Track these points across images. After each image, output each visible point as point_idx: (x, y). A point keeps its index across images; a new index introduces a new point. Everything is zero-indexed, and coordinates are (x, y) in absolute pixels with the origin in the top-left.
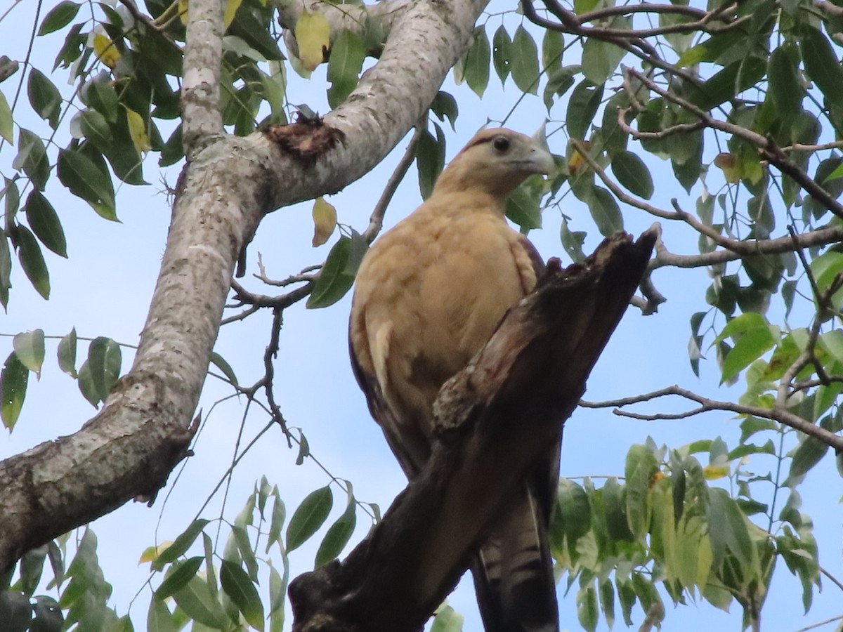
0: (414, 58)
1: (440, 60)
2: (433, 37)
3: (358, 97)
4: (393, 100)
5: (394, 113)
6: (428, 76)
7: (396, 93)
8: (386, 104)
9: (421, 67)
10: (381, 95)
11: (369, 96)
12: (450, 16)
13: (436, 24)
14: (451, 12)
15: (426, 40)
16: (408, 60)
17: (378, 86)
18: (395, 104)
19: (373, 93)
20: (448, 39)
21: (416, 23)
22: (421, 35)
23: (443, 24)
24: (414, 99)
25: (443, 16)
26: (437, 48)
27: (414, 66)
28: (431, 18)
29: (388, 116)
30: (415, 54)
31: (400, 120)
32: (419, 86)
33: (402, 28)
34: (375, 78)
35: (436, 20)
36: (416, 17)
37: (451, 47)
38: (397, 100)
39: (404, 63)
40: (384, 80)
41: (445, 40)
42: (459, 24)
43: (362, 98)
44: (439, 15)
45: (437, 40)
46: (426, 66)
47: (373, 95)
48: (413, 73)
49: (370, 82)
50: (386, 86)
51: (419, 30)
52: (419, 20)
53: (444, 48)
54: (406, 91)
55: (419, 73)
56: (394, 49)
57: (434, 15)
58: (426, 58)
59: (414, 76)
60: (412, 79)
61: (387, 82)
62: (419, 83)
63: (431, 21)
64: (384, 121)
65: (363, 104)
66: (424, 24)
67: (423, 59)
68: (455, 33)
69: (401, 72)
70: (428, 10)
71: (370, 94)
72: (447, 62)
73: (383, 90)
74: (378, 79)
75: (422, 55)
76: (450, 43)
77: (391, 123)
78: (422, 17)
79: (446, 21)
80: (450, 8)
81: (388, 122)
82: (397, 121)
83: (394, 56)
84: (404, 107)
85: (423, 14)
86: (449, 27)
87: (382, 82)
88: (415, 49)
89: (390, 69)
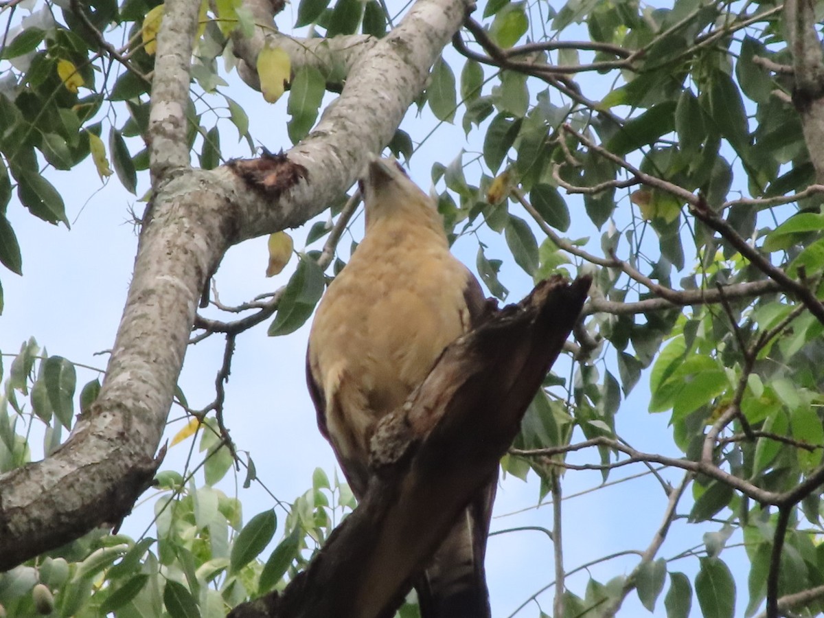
0: (375, 97)
1: (399, 100)
2: (393, 76)
3: (318, 134)
4: (354, 137)
5: (355, 150)
6: (388, 114)
7: (356, 130)
8: (348, 141)
9: (382, 106)
10: (343, 132)
11: (331, 133)
12: (410, 57)
13: (396, 64)
14: (411, 51)
15: (386, 80)
16: (369, 99)
17: (340, 123)
18: (357, 142)
19: (335, 130)
20: (408, 79)
21: (376, 62)
22: (381, 74)
23: (403, 63)
24: (373, 136)
25: (403, 56)
26: (397, 87)
27: (375, 105)
28: (391, 58)
29: (349, 153)
30: (376, 92)
31: (361, 158)
32: (379, 124)
33: (362, 66)
34: (337, 115)
35: (396, 60)
36: (376, 56)
37: (409, 89)
38: (358, 137)
39: (365, 101)
40: (346, 117)
41: (404, 79)
42: (418, 64)
43: (324, 134)
44: (398, 54)
45: (397, 80)
46: (387, 105)
47: (335, 132)
48: (373, 111)
49: (331, 119)
50: (348, 123)
51: (379, 69)
52: (380, 60)
53: (403, 87)
54: (366, 129)
55: (380, 112)
56: (355, 87)
57: (394, 54)
58: (386, 97)
59: (375, 114)
60: (373, 117)
61: (349, 120)
62: (380, 121)
63: (391, 61)
64: (345, 157)
65: (325, 140)
66: (384, 63)
67: (383, 98)
68: (414, 73)
69: (363, 111)
70: (388, 50)
71: (333, 131)
72: (406, 101)
73: (344, 128)
74: (340, 117)
75: (383, 94)
76: (409, 82)
77: (352, 160)
78: (382, 56)
79: (406, 61)
80: (409, 47)
81: (349, 159)
82: (358, 159)
83: (356, 93)
84: (365, 144)
85: (383, 53)
86: (408, 66)
87: (343, 119)
88: (376, 88)
89: (351, 107)
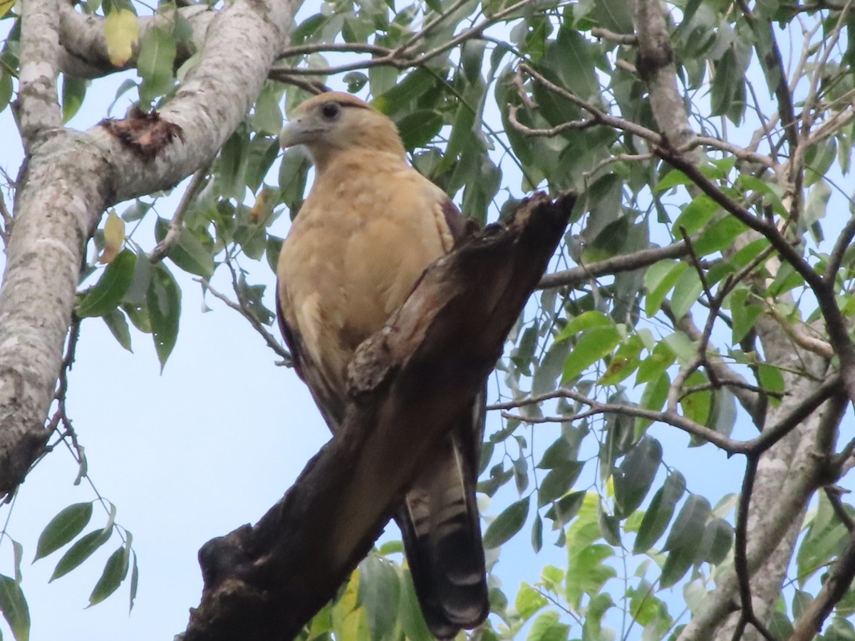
0: (239, 55)
1: (263, 58)
2: (255, 34)
3: (185, 94)
4: (222, 96)
5: (224, 109)
6: (254, 73)
7: (224, 89)
8: (216, 100)
9: (247, 64)
10: (211, 91)
11: (199, 93)
12: (270, 16)
13: (256, 23)
14: (269, 10)
15: (248, 37)
16: (233, 58)
17: (207, 83)
18: (225, 101)
19: (203, 89)
20: (268, 37)
21: (235, 21)
22: (242, 34)
23: (262, 22)
24: (241, 95)
25: (262, 15)
26: (260, 46)
27: (241, 64)
28: (250, 17)
29: (219, 112)
30: (239, 51)
31: (230, 116)
32: (245, 83)
33: (221, 26)
34: (202, 75)
35: (255, 19)
36: (235, 15)
37: (271, 48)
38: (226, 96)
39: (230, 60)
40: (212, 76)
41: (266, 39)
42: (277, 22)
43: (192, 94)
44: (258, 14)
45: (259, 39)
46: (251, 63)
47: (203, 91)
48: (237, 68)
49: (198, 79)
50: (215, 82)
51: (240, 29)
52: (238, 19)
53: (266, 46)
54: (234, 88)
55: (245, 70)
56: (217, 47)
57: (253, 13)
58: (250, 56)
59: (241, 73)
60: (239, 76)
61: (217, 80)
62: (246, 80)
63: (250, 20)
64: (215, 116)
65: (193, 100)
66: (244, 23)
67: (247, 57)
68: (274, 32)
69: (228, 69)
70: (247, 9)
71: (200, 90)
72: (269, 60)
73: (212, 87)
74: (206, 76)
75: (247, 52)
76: (270, 41)
77: (222, 119)
78: (241, 16)
79: (266, 19)
80: (268, 6)
81: (219, 119)
82: (228, 118)
83: (219, 53)
84: (233, 103)
85: (242, 12)
86: (268, 25)
87: (210, 79)
88: (239, 46)
89: (216, 66)
